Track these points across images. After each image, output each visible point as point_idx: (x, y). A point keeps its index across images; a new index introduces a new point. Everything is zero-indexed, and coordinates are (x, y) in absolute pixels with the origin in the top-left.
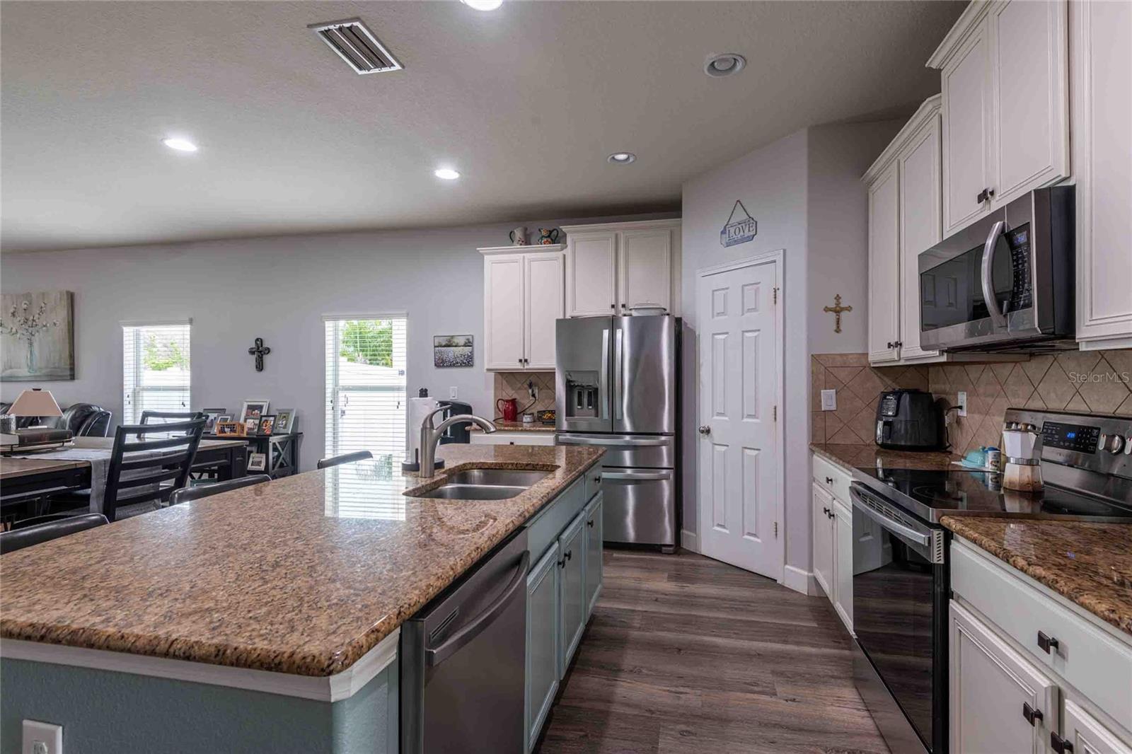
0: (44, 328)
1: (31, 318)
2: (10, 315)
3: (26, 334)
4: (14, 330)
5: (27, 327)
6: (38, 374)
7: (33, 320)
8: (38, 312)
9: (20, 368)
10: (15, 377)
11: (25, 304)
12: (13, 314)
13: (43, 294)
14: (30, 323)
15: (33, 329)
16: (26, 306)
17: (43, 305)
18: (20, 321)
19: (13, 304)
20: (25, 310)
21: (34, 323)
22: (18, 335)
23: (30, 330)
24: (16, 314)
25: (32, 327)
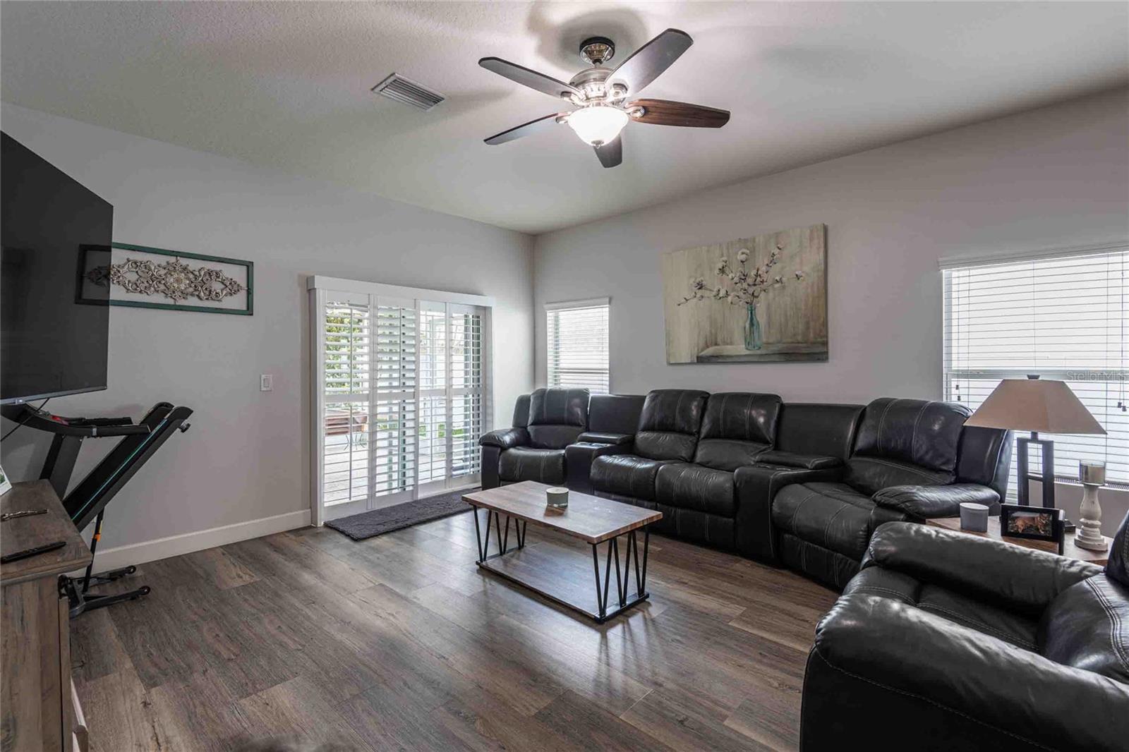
0: (777, 286)
1: (753, 273)
2: (717, 271)
3: (743, 296)
4: (722, 293)
5: (746, 287)
6: (763, 351)
7: (757, 275)
8: (766, 262)
9: (731, 344)
10: (722, 356)
11: (743, 253)
12: (722, 270)
13: (777, 235)
14: (750, 281)
15: (757, 289)
16: (744, 256)
17: (776, 251)
18: (733, 279)
19: (722, 256)
20: (742, 262)
21: (758, 279)
22: (730, 299)
23: (751, 290)
24: (727, 269)
25: (755, 285)
